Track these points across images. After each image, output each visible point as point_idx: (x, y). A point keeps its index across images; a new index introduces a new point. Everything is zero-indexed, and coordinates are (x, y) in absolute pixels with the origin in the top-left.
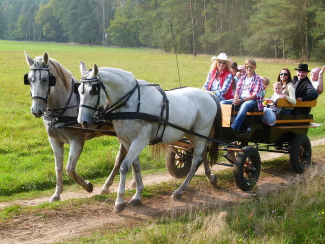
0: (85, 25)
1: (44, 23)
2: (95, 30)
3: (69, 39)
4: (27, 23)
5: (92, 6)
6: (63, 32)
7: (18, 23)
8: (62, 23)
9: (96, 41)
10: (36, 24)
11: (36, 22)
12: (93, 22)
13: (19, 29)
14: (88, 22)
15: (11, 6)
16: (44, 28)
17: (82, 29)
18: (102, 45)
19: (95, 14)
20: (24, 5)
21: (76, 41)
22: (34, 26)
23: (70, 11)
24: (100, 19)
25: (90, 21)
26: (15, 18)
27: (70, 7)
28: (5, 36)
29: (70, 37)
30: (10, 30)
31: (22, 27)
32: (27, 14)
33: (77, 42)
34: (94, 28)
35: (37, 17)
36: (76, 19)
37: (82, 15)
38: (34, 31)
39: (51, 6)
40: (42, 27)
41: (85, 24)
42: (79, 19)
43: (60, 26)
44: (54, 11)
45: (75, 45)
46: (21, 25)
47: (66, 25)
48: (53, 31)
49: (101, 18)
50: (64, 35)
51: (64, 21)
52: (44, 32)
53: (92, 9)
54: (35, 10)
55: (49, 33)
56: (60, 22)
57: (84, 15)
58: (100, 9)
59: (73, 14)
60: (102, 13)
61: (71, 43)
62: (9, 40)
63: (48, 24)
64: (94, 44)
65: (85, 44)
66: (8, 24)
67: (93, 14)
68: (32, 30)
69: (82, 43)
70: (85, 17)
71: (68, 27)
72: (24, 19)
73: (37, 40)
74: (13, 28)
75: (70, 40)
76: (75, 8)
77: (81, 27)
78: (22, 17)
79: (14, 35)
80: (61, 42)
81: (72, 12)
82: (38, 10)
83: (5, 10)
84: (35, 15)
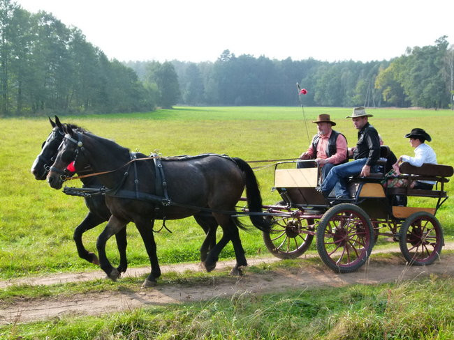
0: (430, 88)
1: (384, 88)
2: (442, 92)
3: (411, 104)
4: (366, 89)
5: (438, 67)
6: (405, 96)
7: (357, 90)
8: (403, 87)
9: (442, 105)
10: (376, 90)
11: (376, 87)
12: (439, 84)
13: (358, 96)
14: (433, 84)
15: (349, 72)
16: (385, 94)
17: (426, 92)
18: (449, 108)
19: (441, 74)
20: (363, 71)
21: (419, 105)
22: (373, 92)
23: (413, 73)
24: (447, 81)
25: (436, 83)
26: (354, 85)
27: (413, 68)
28: (344, 103)
29: (412, 101)
30: (349, 97)
31: (361, 92)
32: (366, 79)
33: (421, 106)
34: (440, 90)
35: (377, 82)
36: (419, 82)
37: (426, 77)
38: (374, 97)
39: (392, 69)
40: (382, 92)
41: (429, 86)
42: (423, 81)
43: (402, 90)
44: (396, 73)
45: (418, 109)
46: (359, 91)
47: (409, 88)
48: (394, 96)
49: (448, 79)
50: (406, 99)
51: (407, 84)
52: (384, 98)
53: (438, 70)
54: (374, 75)
55: (390, 98)
56: (402, 86)
57: (429, 77)
58: (448, 70)
59: (416, 77)
60: (450, 74)
61: (414, 108)
62: (347, 107)
63: (389, 89)
64: (440, 107)
65: (430, 107)
66: (346, 91)
67: (438, 75)
68: (371, 96)
69: (426, 108)
70: (429, 79)
71: (410, 90)
72: (363, 85)
73: (377, 106)
74: (352, 94)
75: (413, 105)
76: (419, 69)
77: (426, 90)
78: (360, 83)
79: (352, 102)
80: (403, 107)
81: (416, 74)
82: (377, 75)
83: (343, 76)
84: (374, 80)
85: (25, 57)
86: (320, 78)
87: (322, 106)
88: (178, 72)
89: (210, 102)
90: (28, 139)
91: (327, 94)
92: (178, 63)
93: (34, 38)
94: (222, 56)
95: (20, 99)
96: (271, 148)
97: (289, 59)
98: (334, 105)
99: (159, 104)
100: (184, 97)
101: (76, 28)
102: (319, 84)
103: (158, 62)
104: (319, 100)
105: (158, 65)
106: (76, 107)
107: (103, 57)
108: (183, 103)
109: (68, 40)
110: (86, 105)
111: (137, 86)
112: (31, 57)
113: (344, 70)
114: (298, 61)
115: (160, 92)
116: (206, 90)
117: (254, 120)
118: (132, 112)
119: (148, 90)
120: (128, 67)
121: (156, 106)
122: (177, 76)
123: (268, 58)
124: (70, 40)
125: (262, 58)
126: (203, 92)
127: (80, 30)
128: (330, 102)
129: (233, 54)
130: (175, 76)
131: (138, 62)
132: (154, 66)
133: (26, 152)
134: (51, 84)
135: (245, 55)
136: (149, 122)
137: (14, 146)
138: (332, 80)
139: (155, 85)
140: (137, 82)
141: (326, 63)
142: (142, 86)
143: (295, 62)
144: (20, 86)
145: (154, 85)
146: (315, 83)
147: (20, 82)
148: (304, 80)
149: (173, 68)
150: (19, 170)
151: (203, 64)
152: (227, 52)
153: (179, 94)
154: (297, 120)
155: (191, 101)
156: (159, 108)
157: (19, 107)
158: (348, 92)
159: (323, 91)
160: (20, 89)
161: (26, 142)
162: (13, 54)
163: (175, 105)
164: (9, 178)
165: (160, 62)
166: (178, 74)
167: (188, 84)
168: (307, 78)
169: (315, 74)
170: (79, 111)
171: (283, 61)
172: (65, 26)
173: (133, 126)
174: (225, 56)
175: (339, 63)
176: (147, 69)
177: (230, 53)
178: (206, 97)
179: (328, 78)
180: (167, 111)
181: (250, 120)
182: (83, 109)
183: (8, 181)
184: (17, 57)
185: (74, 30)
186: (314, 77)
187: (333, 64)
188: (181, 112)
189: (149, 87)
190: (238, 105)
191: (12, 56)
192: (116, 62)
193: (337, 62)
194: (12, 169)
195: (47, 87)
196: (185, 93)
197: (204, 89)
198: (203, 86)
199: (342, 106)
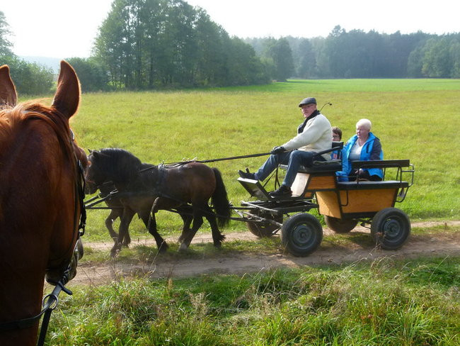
85: (157, 36)
86: (429, 50)
87: (429, 77)
88: (292, 47)
89: (322, 75)
90: (162, 110)
91: (435, 66)
92: (292, 38)
93: (164, 19)
94: (333, 31)
95: (152, 74)
96: (384, 118)
97: (398, 33)
98: (442, 77)
99: (275, 77)
100: (297, 70)
101: (201, 9)
102: (428, 56)
103: (273, 39)
104: (427, 72)
105: (274, 41)
106: (200, 81)
107: (225, 34)
108: (296, 77)
109: (194, 20)
110: (209, 79)
111: (255, 60)
112: (161, 36)
113: (453, 43)
114: (407, 35)
115: (276, 66)
116: (317, 64)
117: (364, 92)
118: (250, 85)
119: (265, 64)
120: (246, 43)
121: (271, 79)
122: (291, 51)
123: (377, 33)
124: (196, 20)
125: (372, 33)
126: (315, 66)
127: (205, 11)
128: (437, 74)
129: (344, 30)
130: (290, 51)
131: (255, 38)
132: (270, 42)
133: (160, 122)
134: (179, 60)
135: (355, 31)
136: (267, 94)
137: (149, 116)
138: (441, 52)
139: (272, 59)
140: (255, 58)
141: (435, 36)
142: (260, 61)
143: (404, 35)
144: (152, 62)
145: (270, 60)
146: (424, 55)
147: (152, 59)
148: (412, 53)
149: (287, 43)
150: (156, 137)
151: (316, 40)
152: (338, 27)
153: (293, 67)
154: (406, 92)
155: (304, 74)
156: (274, 81)
157: (151, 81)
158: (456, 64)
159: (431, 64)
160: (152, 65)
161: (160, 113)
162: (147, 33)
163: (289, 78)
164: (147, 145)
165: (275, 38)
166: (292, 49)
167: (302, 58)
168: (415, 51)
169: (423, 46)
170: (203, 84)
171: (392, 35)
172: (192, 7)
173: (252, 97)
174: (337, 32)
175: (448, 35)
176: (264, 44)
177: (341, 29)
178: (318, 70)
179: (436, 50)
180: (281, 84)
181: (361, 92)
182: (206, 82)
183: (147, 147)
184: (150, 37)
185: (199, 11)
186: (423, 49)
187: (441, 37)
188: (295, 85)
189: (266, 62)
190: (348, 78)
191: (145, 36)
192: (236, 39)
193: (446, 34)
194: (150, 136)
195: (175, 63)
196: (298, 66)
197: (315, 62)
198: (315, 60)
199: (450, 78)
